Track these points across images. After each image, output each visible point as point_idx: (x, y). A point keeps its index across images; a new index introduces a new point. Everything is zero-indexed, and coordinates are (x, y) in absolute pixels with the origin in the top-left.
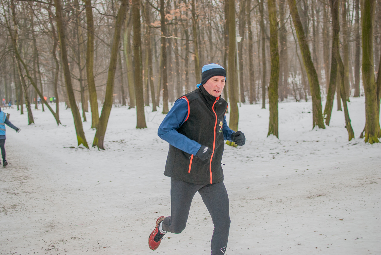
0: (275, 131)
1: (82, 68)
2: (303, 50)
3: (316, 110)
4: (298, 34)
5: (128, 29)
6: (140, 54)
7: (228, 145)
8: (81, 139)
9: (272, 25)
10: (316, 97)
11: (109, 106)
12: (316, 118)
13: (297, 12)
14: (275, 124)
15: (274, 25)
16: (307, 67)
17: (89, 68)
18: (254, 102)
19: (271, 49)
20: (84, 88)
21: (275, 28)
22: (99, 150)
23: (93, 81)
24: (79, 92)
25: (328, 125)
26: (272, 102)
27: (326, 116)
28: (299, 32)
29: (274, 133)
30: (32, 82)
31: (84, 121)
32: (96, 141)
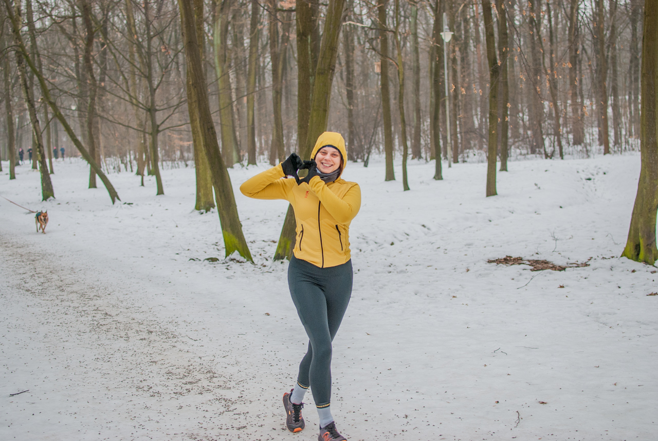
1: (155, 86)
5: (221, 15)
7: (632, 259)
8: (236, 241)
20: (158, 126)
30: (58, 114)
31: (158, 194)
32: (285, 248)
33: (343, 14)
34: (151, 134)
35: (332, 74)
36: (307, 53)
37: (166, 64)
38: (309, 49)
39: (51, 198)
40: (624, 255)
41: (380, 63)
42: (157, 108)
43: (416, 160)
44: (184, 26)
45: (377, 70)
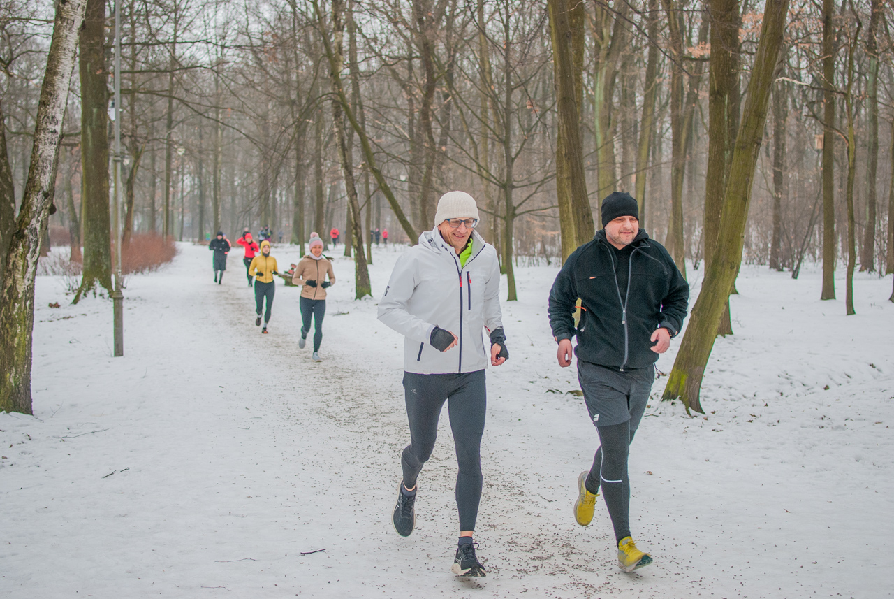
1: (513, 155)
20: (515, 209)
22: (688, 413)
30: (383, 185)
31: (509, 299)
32: (679, 383)
33: (776, 68)
34: (505, 218)
35: (757, 150)
36: (723, 118)
37: (529, 125)
38: (726, 113)
39: (368, 296)
41: (822, 136)
42: (515, 184)
43: (865, 273)
44: (558, 76)
45: (819, 145)
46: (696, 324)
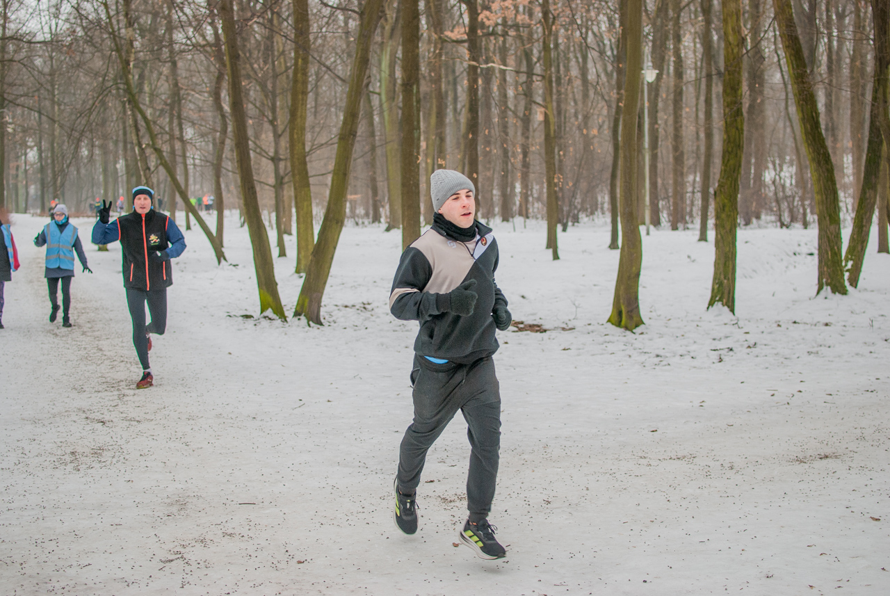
0: (726, 296)
1: (280, 132)
2: (802, 104)
3: (828, 249)
4: (791, 66)
5: (390, 43)
6: (415, 104)
7: (613, 324)
8: (270, 299)
9: (730, 44)
10: (828, 218)
11: (337, 223)
12: (825, 269)
13: (791, 15)
14: (728, 279)
15: (736, 43)
16: (808, 145)
17: (295, 131)
18: (680, 226)
19: (724, 101)
20: (282, 178)
21: (735, 51)
22: (309, 325)
23: (304, 163)
24: (272, 189)
25: (856, 287)
26: (723, 227)
27: (850, 264)
28: (794, 62)
29: (724, 301)
30: (163, 162)
31: (280, 256)
32: (304, 304)
33: (365, 82)
34: (274, 187)
35: (354, 140)
38: (414, 99)
40: (609, 321)
45: (541, 117)
46: (313, 263)
